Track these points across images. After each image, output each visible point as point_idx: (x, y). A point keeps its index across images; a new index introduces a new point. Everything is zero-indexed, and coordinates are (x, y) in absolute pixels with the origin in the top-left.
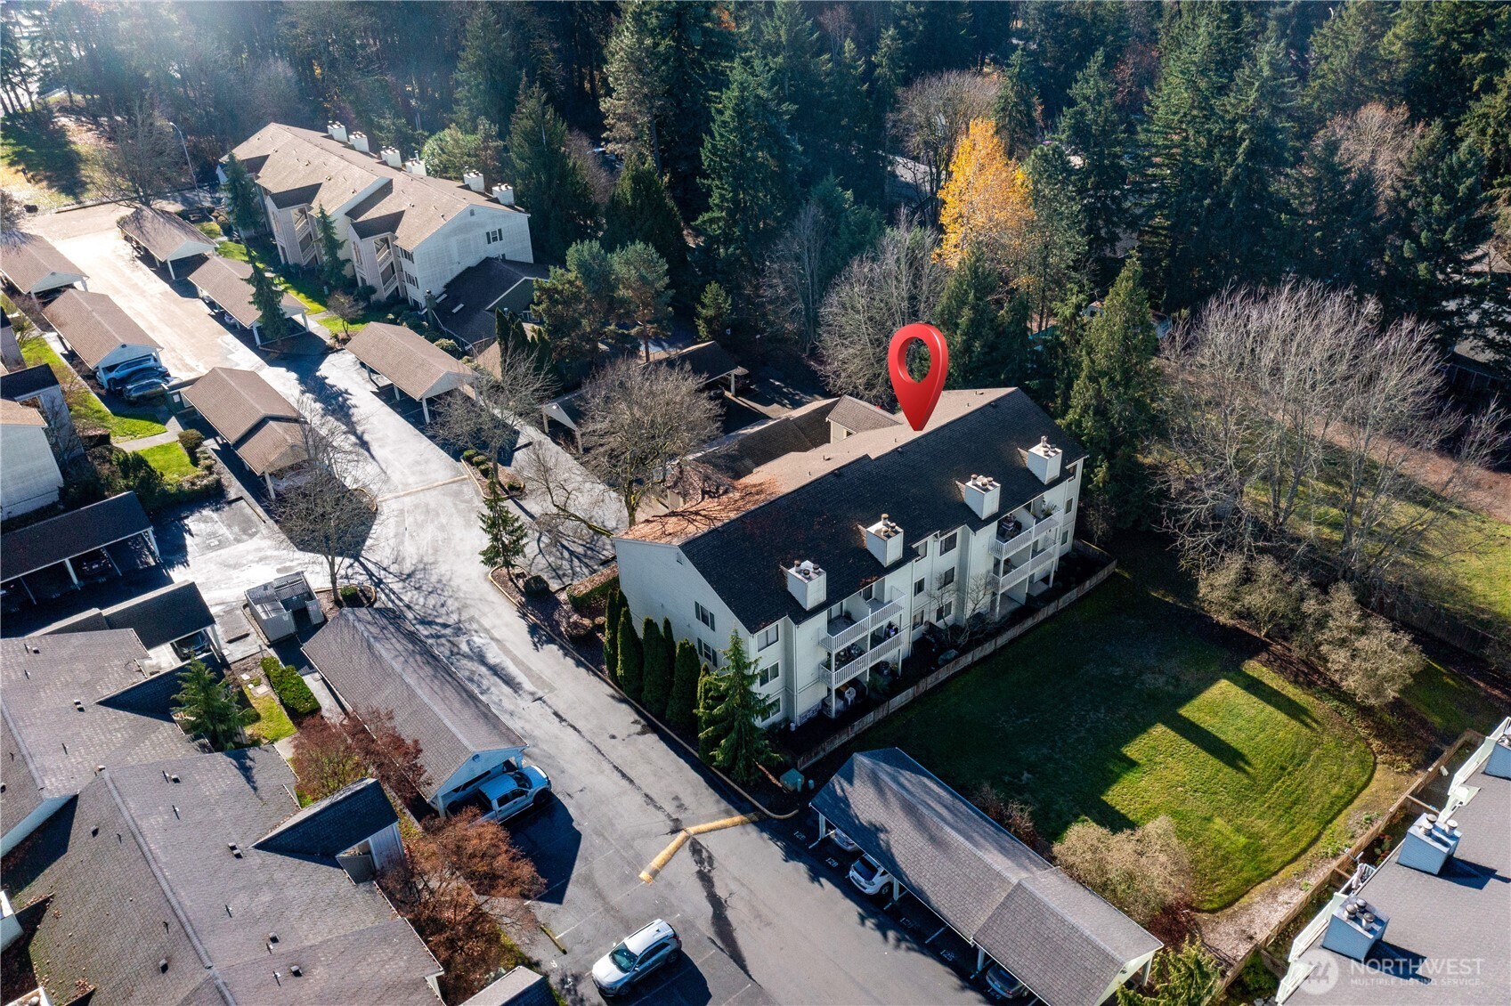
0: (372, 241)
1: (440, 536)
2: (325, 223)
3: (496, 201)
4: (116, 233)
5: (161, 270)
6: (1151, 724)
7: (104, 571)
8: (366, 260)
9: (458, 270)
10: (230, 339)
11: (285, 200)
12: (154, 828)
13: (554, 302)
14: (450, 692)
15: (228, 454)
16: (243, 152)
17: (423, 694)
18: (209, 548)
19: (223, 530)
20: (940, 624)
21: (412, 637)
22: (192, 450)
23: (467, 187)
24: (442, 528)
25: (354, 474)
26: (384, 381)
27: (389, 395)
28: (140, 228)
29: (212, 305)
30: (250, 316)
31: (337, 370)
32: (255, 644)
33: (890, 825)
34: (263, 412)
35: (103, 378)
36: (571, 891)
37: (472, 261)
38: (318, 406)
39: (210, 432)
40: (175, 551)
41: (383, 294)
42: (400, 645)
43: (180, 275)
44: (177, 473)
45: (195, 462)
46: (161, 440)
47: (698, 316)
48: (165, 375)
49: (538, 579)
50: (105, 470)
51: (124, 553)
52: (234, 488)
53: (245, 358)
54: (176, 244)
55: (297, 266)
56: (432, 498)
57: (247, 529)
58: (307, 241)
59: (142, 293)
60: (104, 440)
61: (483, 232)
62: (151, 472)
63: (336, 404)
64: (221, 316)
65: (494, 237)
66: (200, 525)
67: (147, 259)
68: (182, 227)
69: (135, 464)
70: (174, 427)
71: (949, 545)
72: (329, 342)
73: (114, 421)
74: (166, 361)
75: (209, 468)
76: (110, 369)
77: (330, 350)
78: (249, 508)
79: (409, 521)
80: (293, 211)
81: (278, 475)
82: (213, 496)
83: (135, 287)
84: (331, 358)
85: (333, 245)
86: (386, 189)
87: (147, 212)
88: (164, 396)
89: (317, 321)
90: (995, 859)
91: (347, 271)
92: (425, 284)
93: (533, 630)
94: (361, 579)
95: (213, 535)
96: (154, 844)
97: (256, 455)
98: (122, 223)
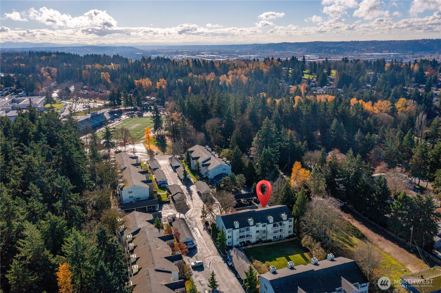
0: (205, 167)
1: (197, 214)
2: (198, 164)
3: (227, 163)
4: (168, 160)
5: (173, 168)
6: (283, 256)
7: (151, 209)
8: (203, 170)
9: (217, 174)
10: (179, 180)
11: (194, 159)
12: (148, 233)
13: (225, 182)
14: (188, 231)
15: (172, 197)
16: (190, 150)
17: (184, 230)
18: (165, 209)
19: (168, 207)
20: (263, 239)
21: (186, 224)
22: (168, 195)
23: (223, 160)
24: (198, 213)
25: (189, 202)
26: (199, 191)
27: (198, 193)
28: (171, 160)
29: (178, 174)
30: (182, 177)
31: (193, 188)
32: (167, 223)
33: (234, 256)
34: (178, 191)
35: (159, 183)
36: (194, 257)
37: (220, 173)
38: (188, 192)
39: (171, 194)
40: (161, 209)
41: (205, 176)
42: (184, 224)
43: (175, 168)
44: (164, 198)
45: (167, 197)
46: (164, 193)
47: (252, 188)
48: (167, 184)
49: (208, 222)
50: (155, 196)
51: (154, 207)
52: (172, 202)
53: (180, 183)
54: (176, 164)
55: (194, 170)
56: (198, 209)
57: (171, 208)
58: (195, 166)
59: (169, 171)
60: (156, 192)
61: (222, 169)
62: (161, 197)
63: (190, 193)
64: (179, 176)
65: (224, 170)
66: (165, 206)
67: (171, 165)
68: (178, 161)
69: (159, 196)
70: (166, 192)
71: (264, 226)
72: (193, 183)
73: (158, 190)
74: (168, 182)
75: (169, 199)
76: (160, 182)
77: (193, 184)
78: (173, 205)
79: (194, 211)
80: (195, 161)
81: (178, 201)
82: (168, 202)
83: (168, 170)
84: (193, 185)
85: (199, 167)
86: (209, 159)
87: (173, 158)
88: (166, 187)
89: (193, 180)
90: (244, 262)
91: (200, 172)
92: (211, 176)
93: (204, 228)
94: (184, 217)
95: (166, 208)
96: (147, 234)
97: (176, 197)
98: (169, 159)
